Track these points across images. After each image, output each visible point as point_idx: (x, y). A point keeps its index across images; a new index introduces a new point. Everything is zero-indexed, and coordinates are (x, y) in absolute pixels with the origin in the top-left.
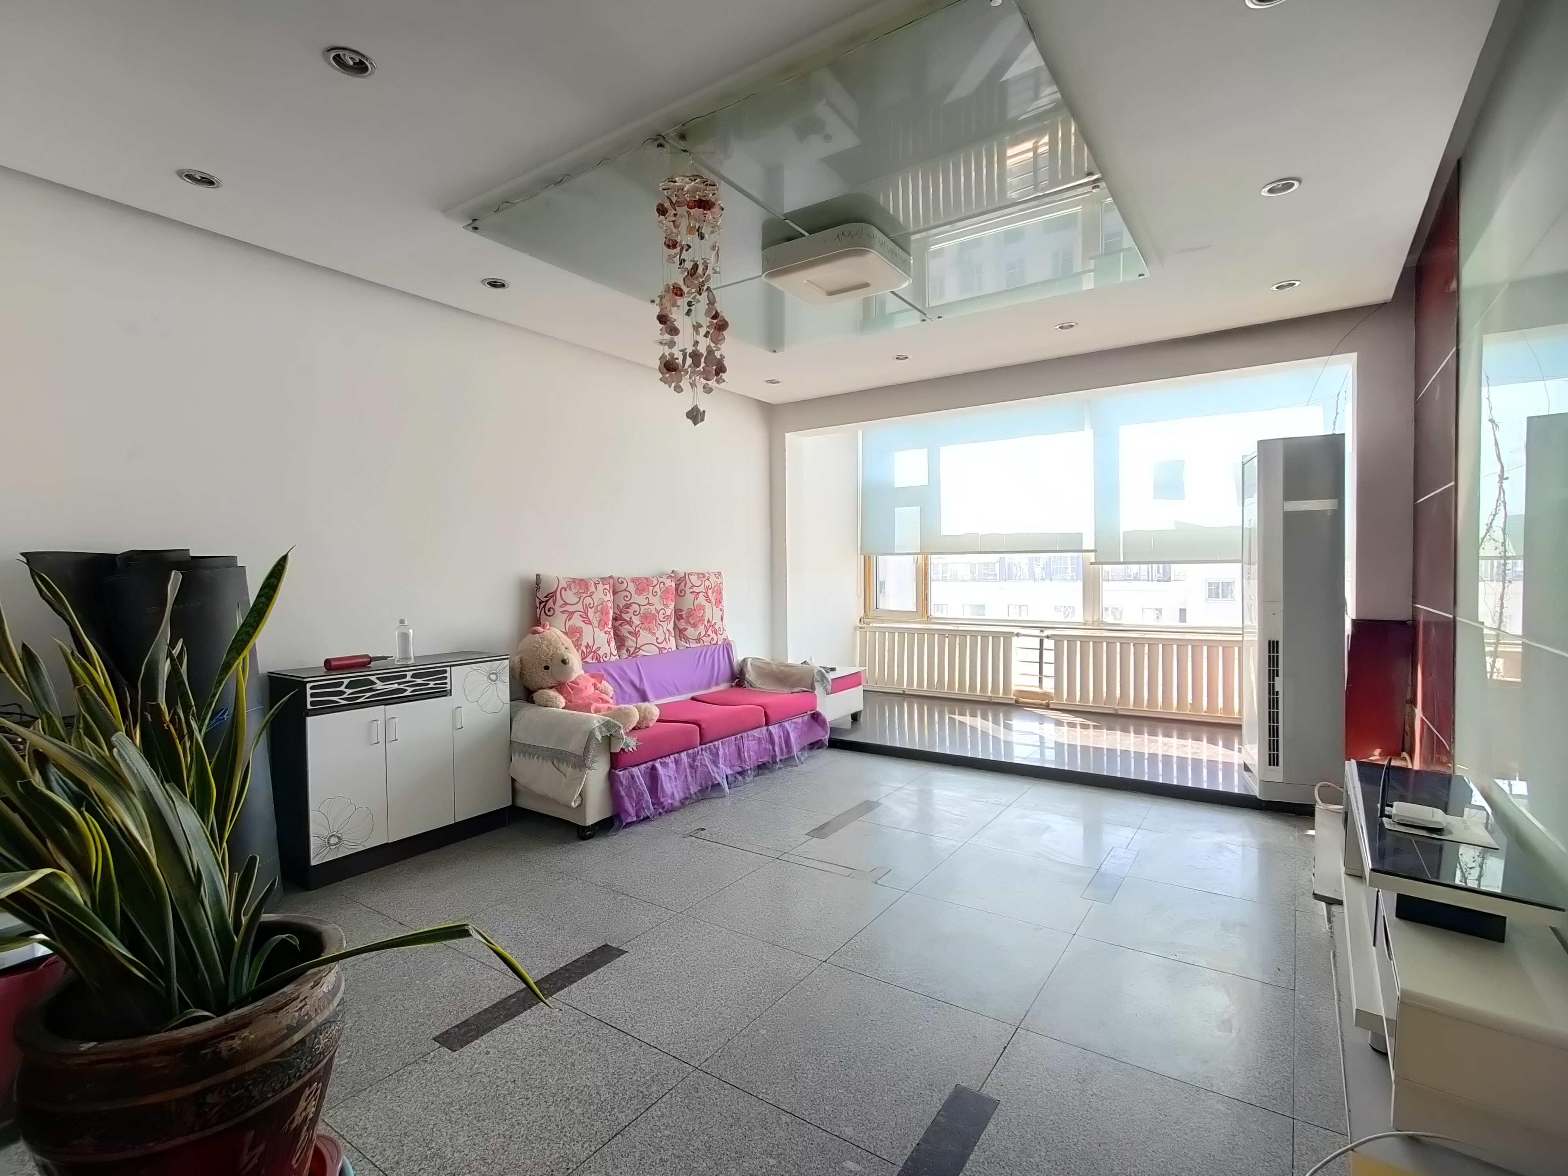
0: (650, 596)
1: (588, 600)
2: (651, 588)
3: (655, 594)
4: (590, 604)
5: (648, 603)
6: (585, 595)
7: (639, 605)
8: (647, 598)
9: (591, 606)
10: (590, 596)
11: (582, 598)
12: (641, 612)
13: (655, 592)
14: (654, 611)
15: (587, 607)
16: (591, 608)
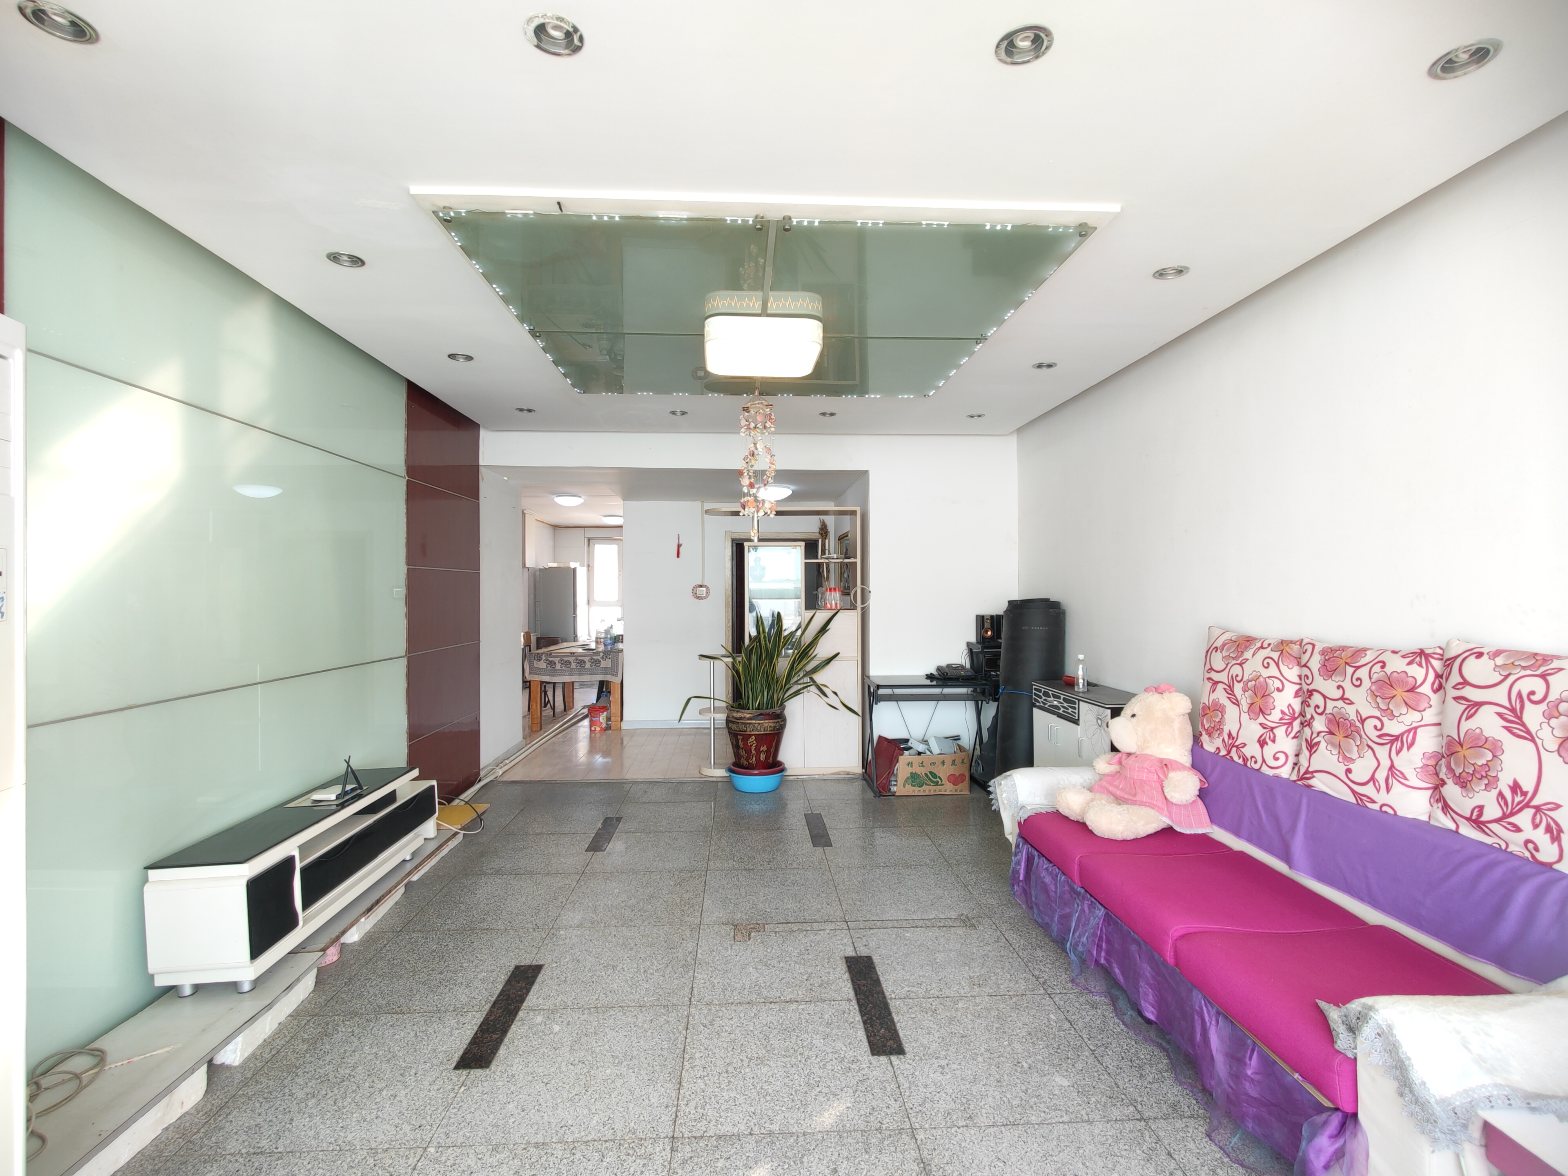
0: (1347, 685)
1: (1237, 670)
2: (1350, 670)
3: (1358, 683)
4: (1237, 676)
5: (1343, 698)
6: (1235, 662)
7: (1325, 697)
8: (1339, 687)
9: (1239, 679)
10: (1241, 664)
11: (1230, 665)
12: (1327, 711)
13: (1358, 679)
14: (1353, 716)
15: (1233, 679)
16: (1239, 682)
